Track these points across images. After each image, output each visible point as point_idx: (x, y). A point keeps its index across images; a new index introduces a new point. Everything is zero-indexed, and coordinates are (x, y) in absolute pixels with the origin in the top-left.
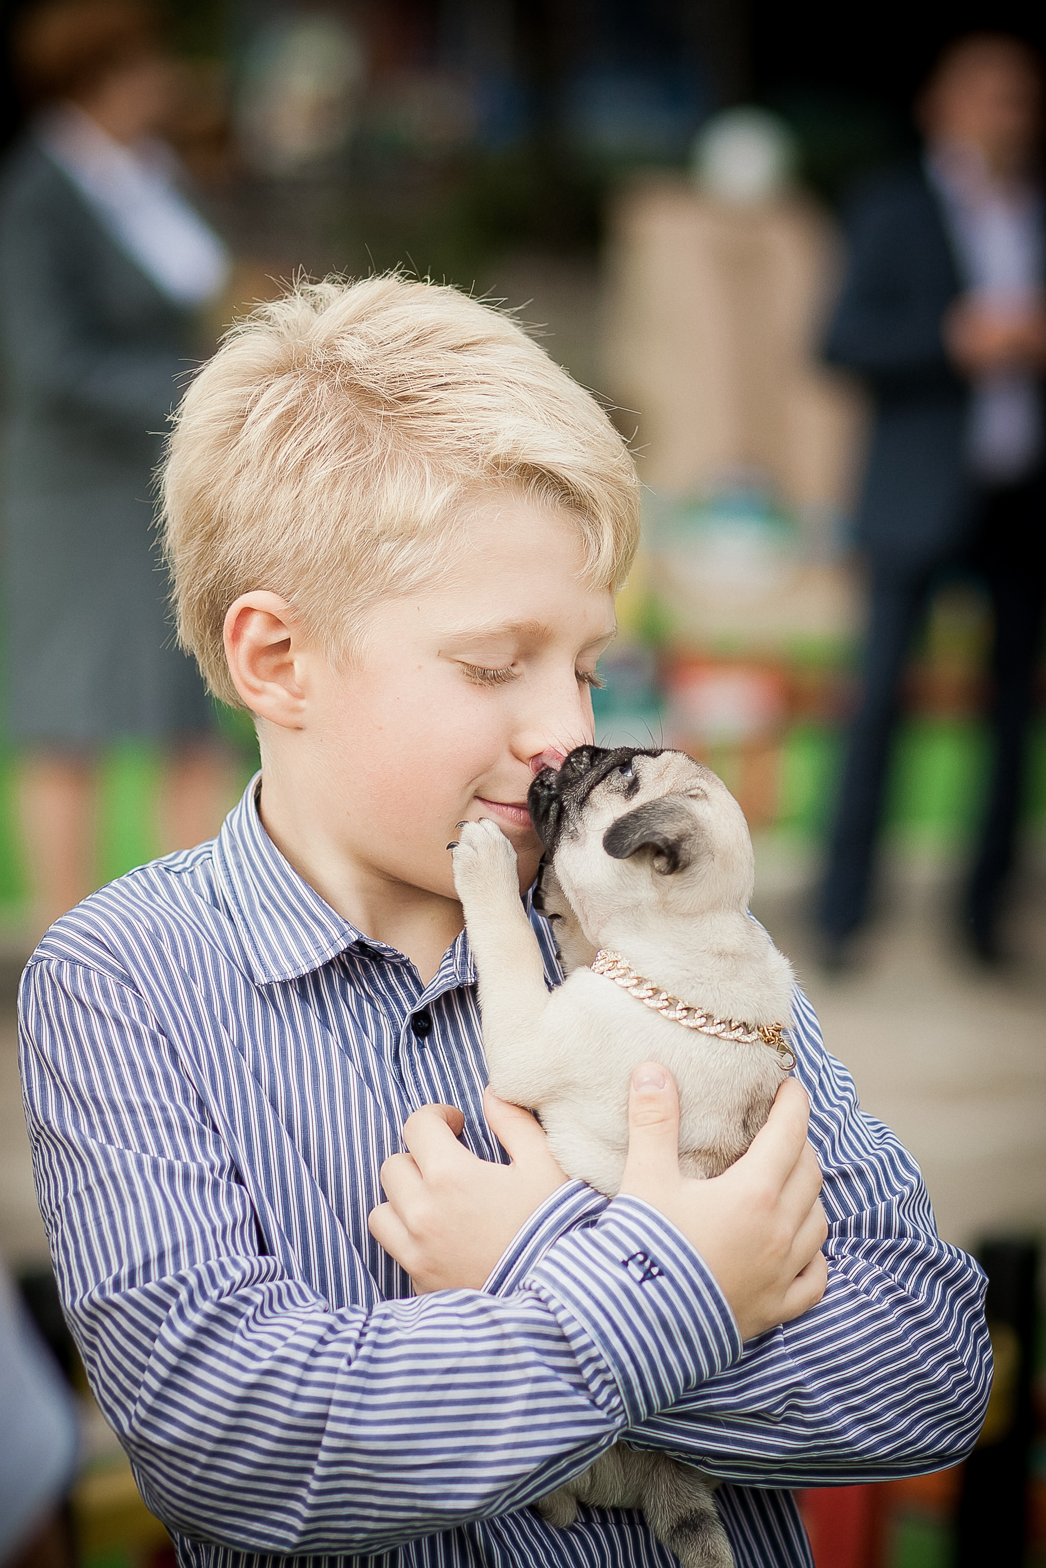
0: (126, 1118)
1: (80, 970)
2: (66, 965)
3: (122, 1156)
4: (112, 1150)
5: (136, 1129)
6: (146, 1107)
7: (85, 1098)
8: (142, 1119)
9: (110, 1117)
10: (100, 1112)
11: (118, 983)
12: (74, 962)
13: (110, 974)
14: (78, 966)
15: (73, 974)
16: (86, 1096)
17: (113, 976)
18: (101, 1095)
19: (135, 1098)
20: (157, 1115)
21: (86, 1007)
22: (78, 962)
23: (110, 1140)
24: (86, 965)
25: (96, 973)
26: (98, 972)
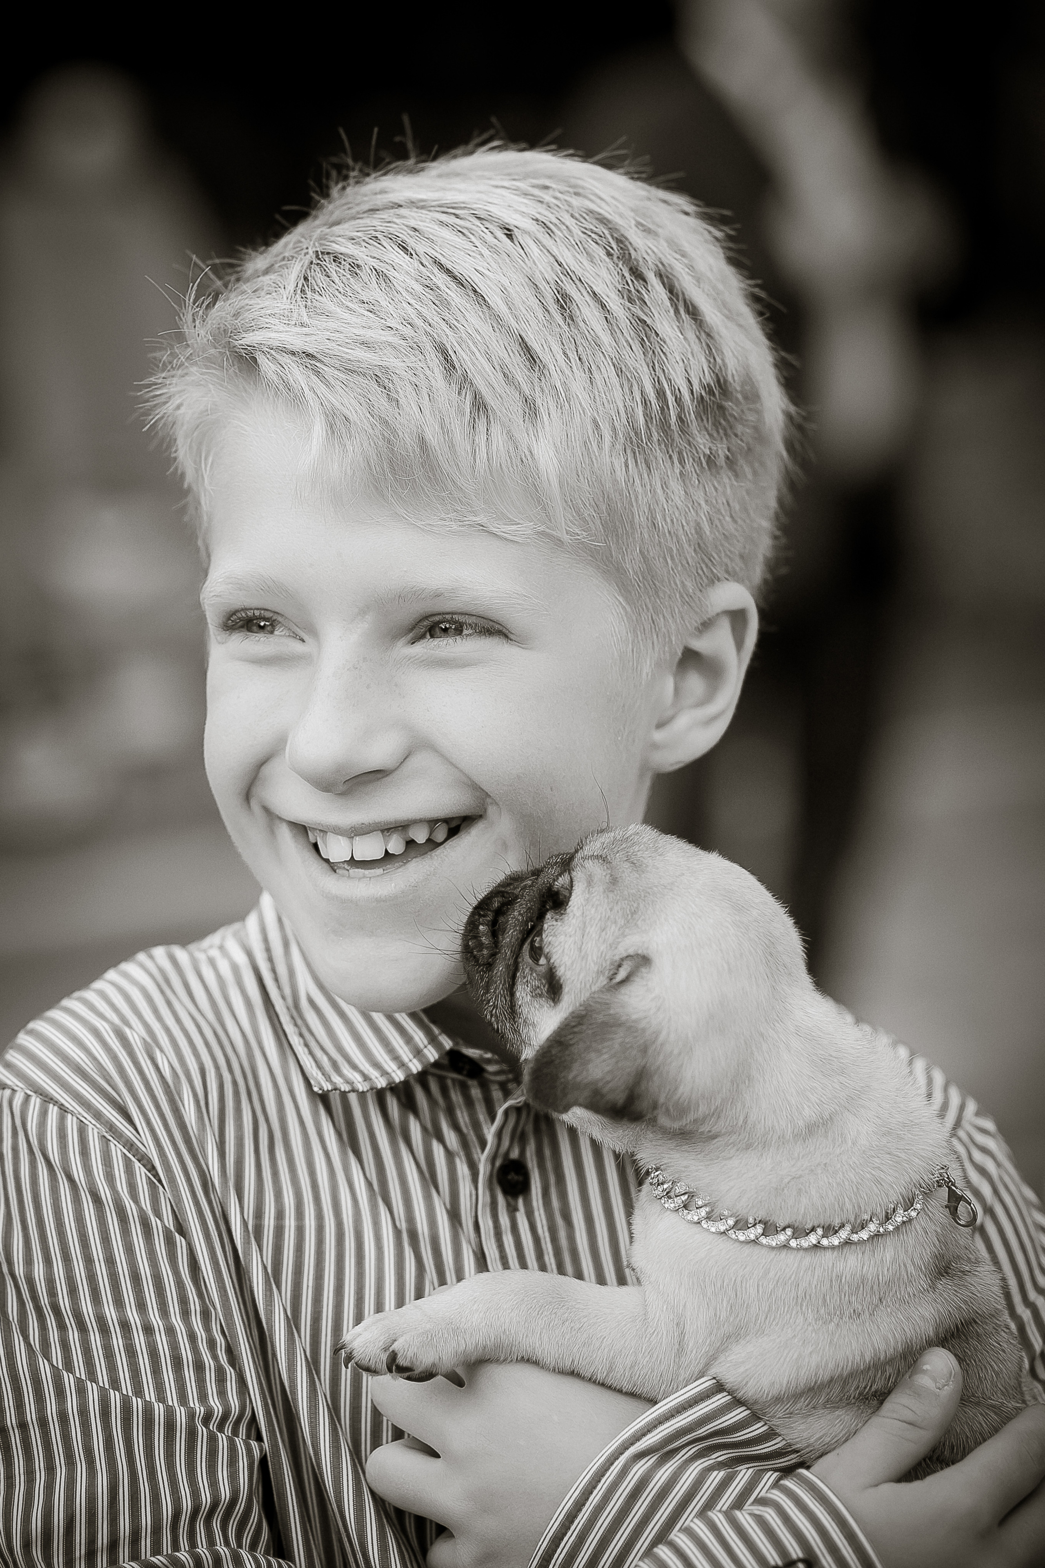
0: (95, 1339)
1: (53, 1111)
2: (35, 1102)
3: (81, 1391)
4: (69, 1381)
5: (107, 1357)
6: (125, 1326)
7: (43, 1303)
8: (118, 1342)
9: (74, 1336)
10: (62, 1326)
11: (104, 1137)
12: (47, 1099)
13: (93, 1122)
14: (51, 1106)
15: (44, 1114)
16: (44, 1300)
17: (98, 1126)
18: (64, 1303)
19: (110, 1312)
20: (139, 1340)
21: (54, 1170)
22: (52, 1099)
23: (69, 1366)
24: (62, 1105)
25: (75, 1119)
26: (78, 1118)
